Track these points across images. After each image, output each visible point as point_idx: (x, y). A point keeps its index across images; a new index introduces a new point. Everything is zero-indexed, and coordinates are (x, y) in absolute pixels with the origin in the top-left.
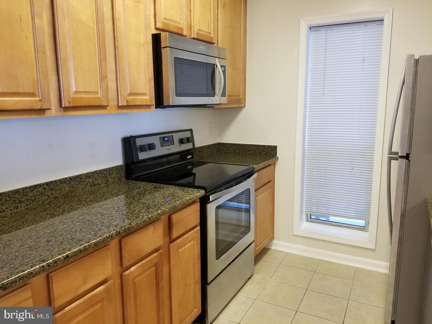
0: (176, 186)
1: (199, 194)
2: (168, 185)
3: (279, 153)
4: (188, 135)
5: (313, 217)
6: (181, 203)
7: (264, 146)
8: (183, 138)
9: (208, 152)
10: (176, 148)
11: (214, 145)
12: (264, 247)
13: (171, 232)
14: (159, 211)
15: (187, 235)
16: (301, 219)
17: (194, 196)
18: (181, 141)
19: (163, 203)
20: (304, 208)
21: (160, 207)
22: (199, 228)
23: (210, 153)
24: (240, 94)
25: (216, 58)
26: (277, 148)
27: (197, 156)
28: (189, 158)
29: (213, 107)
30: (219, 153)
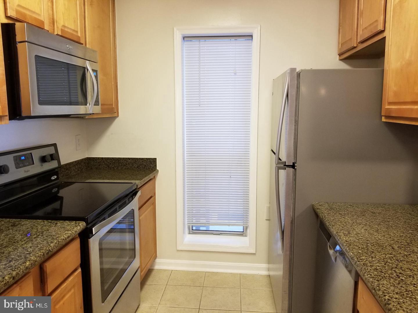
0: (44, 220)
1: (79, 228)
2: (32, 219)
3: (159, 166)
4: (51, 151)
5: (194, 228)
6: (56, 245)
7: (142, 159)
8: (46, 156)
9: (76, 170)
10: (37, 168)
11: (82, 160)
12: (149, 268)
13: (44, 286)
14: (28, 264)
15: (65, 284)
16: (184, 233)
17: (73, 232)
18: (43, 159)
19: (31, 250)
20: (186, 221)
21: (28, 256)
22: (80, 270)
23: (78, 170)
24: (112, 102)
25: (87, 61)
26: (156, 161)
27: (63, 175)
28: (53, 179)
29: (83, 118)
30: (89, 169)
